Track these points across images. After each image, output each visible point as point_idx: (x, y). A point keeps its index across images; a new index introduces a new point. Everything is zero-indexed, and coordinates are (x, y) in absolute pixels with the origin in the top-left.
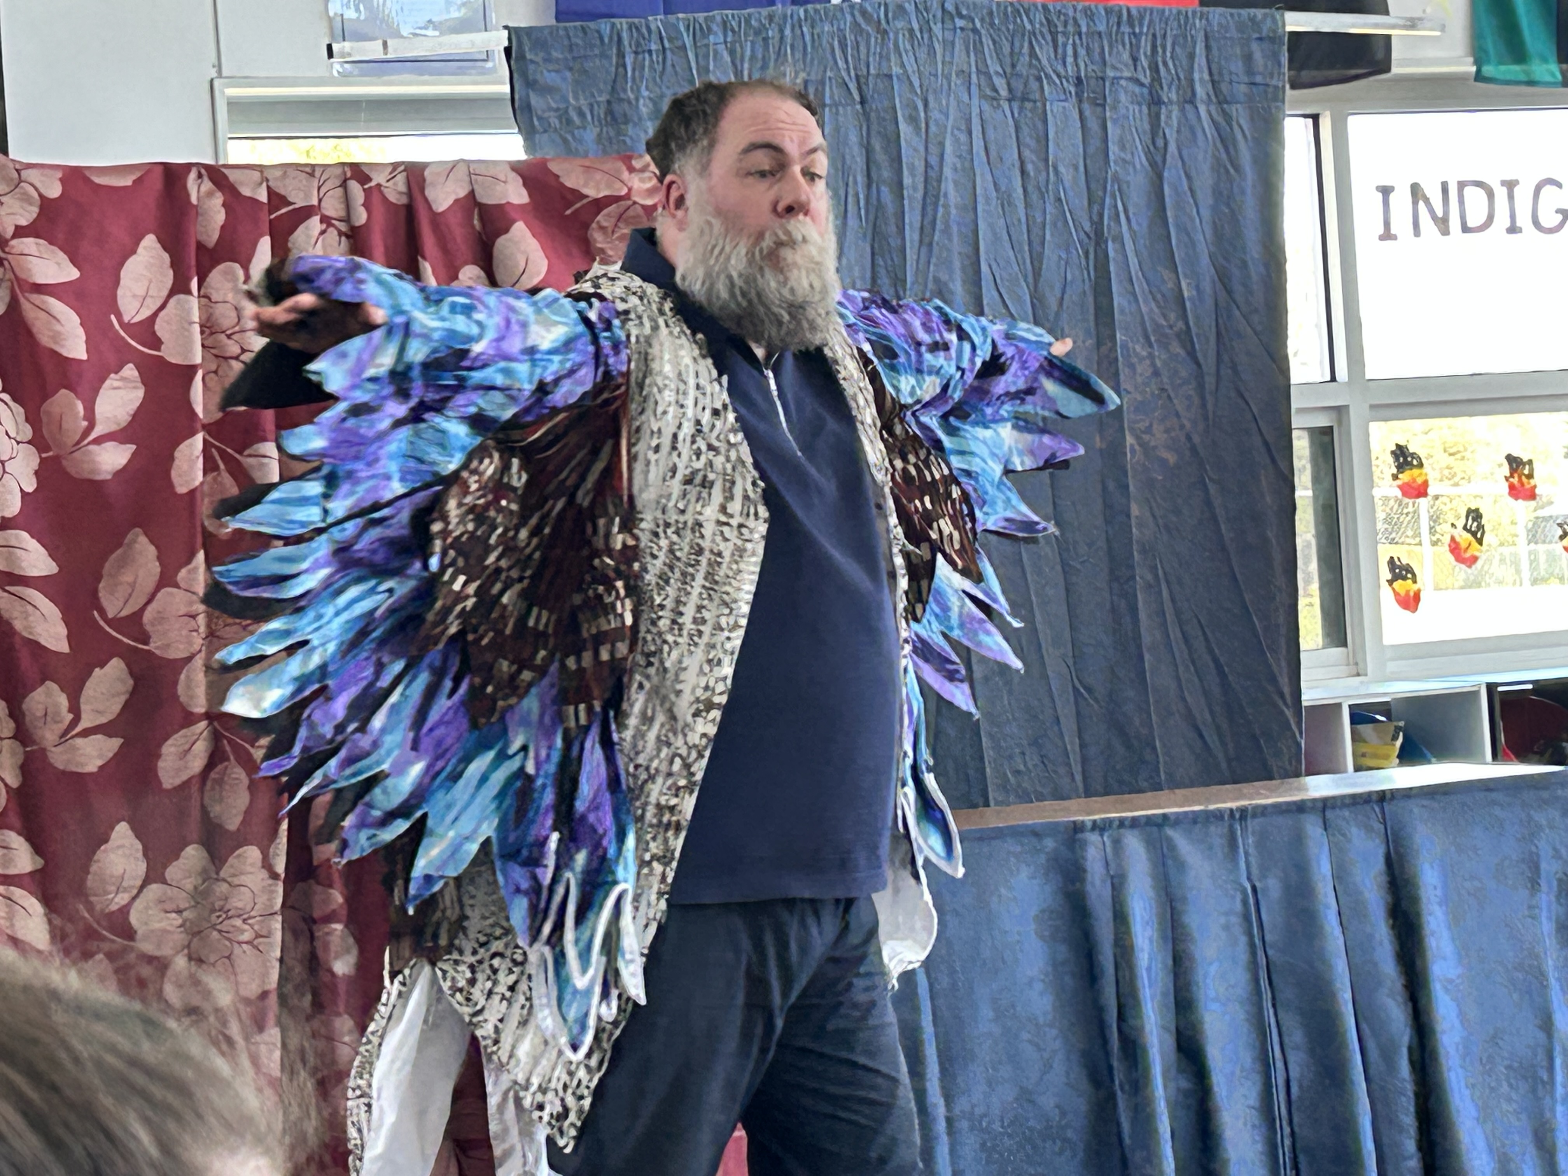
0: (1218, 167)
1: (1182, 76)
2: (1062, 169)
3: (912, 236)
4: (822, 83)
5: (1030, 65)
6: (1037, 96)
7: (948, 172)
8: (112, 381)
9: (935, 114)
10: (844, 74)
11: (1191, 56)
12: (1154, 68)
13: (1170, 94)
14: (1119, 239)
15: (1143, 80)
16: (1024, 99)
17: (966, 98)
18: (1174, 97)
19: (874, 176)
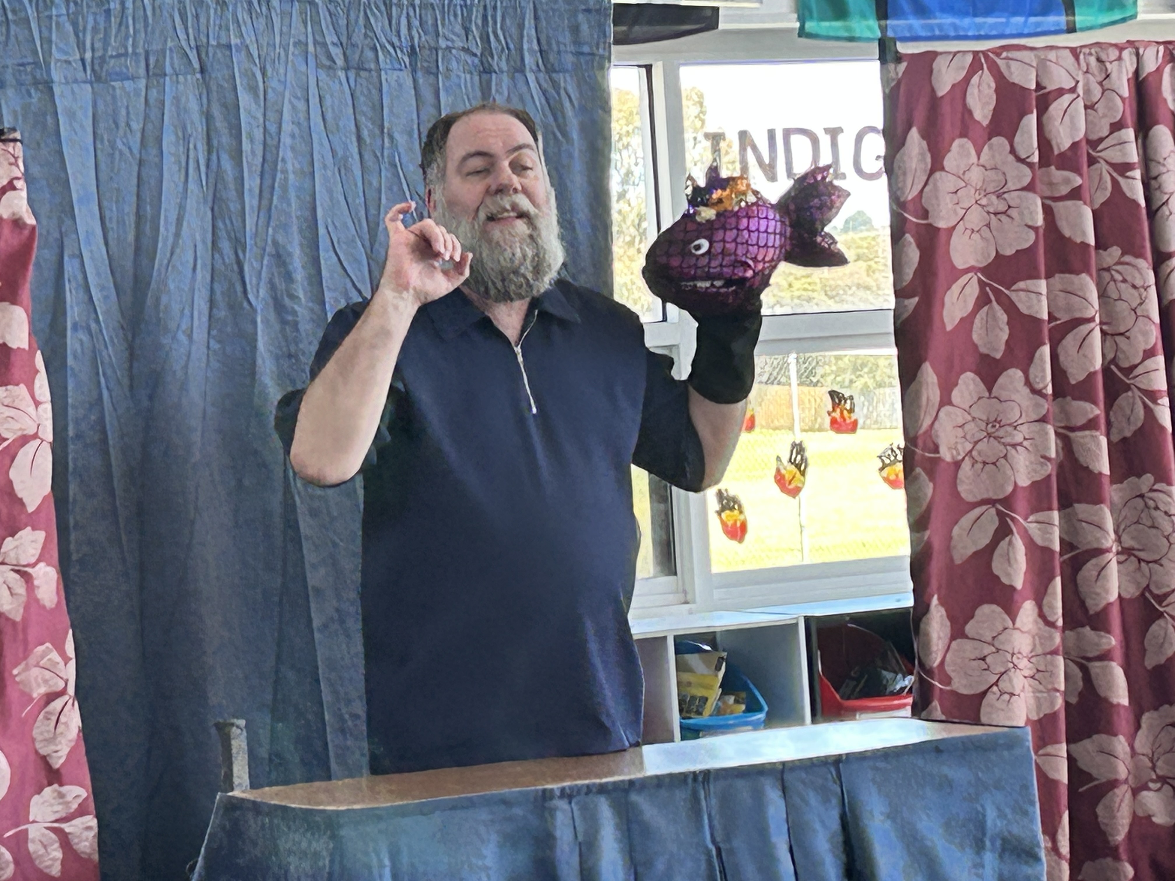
1: (512, 46)
2: (397, 135)
3: (251, 202)
4: (163, 51)
5: (366, 36)
6: (373, 66)
7: (286, 139)
9: (274, 83)
10: (184, 43)
11: (521, 27)
12: (485, 39)
13: (500, 63)
15: (475, 50)
16: (360, 68)
17: (303, 68)
18: (504, 66)
19: (215, 143)
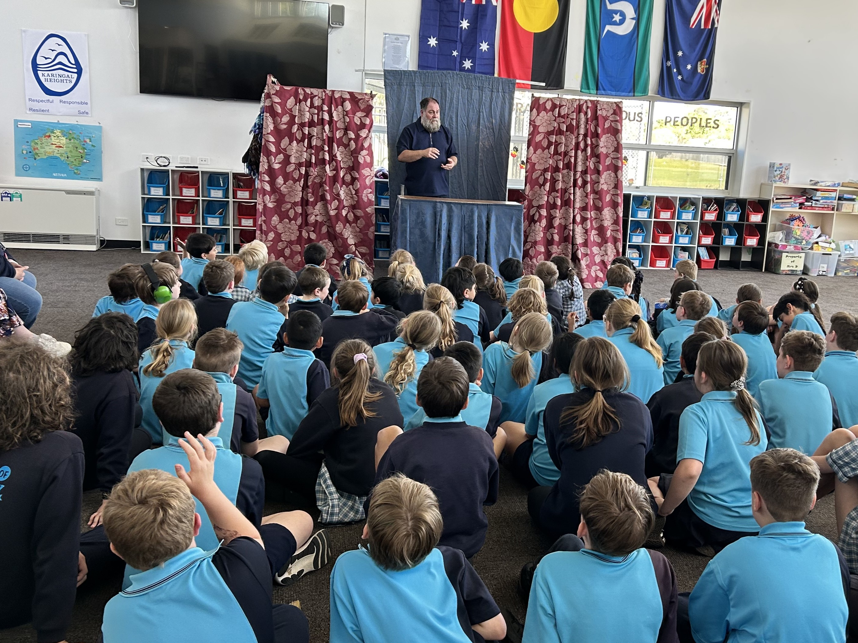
0: (502, 103)
1: (497, 88)
2: (474, 100)
4: (435, 83)
5: (471, 84)
6: (471, 88)
8: (285, 116)
9: (453, 90)
12: (492, 86)
14: (483, 112)
15: (490, 88)
16: (469, 89)
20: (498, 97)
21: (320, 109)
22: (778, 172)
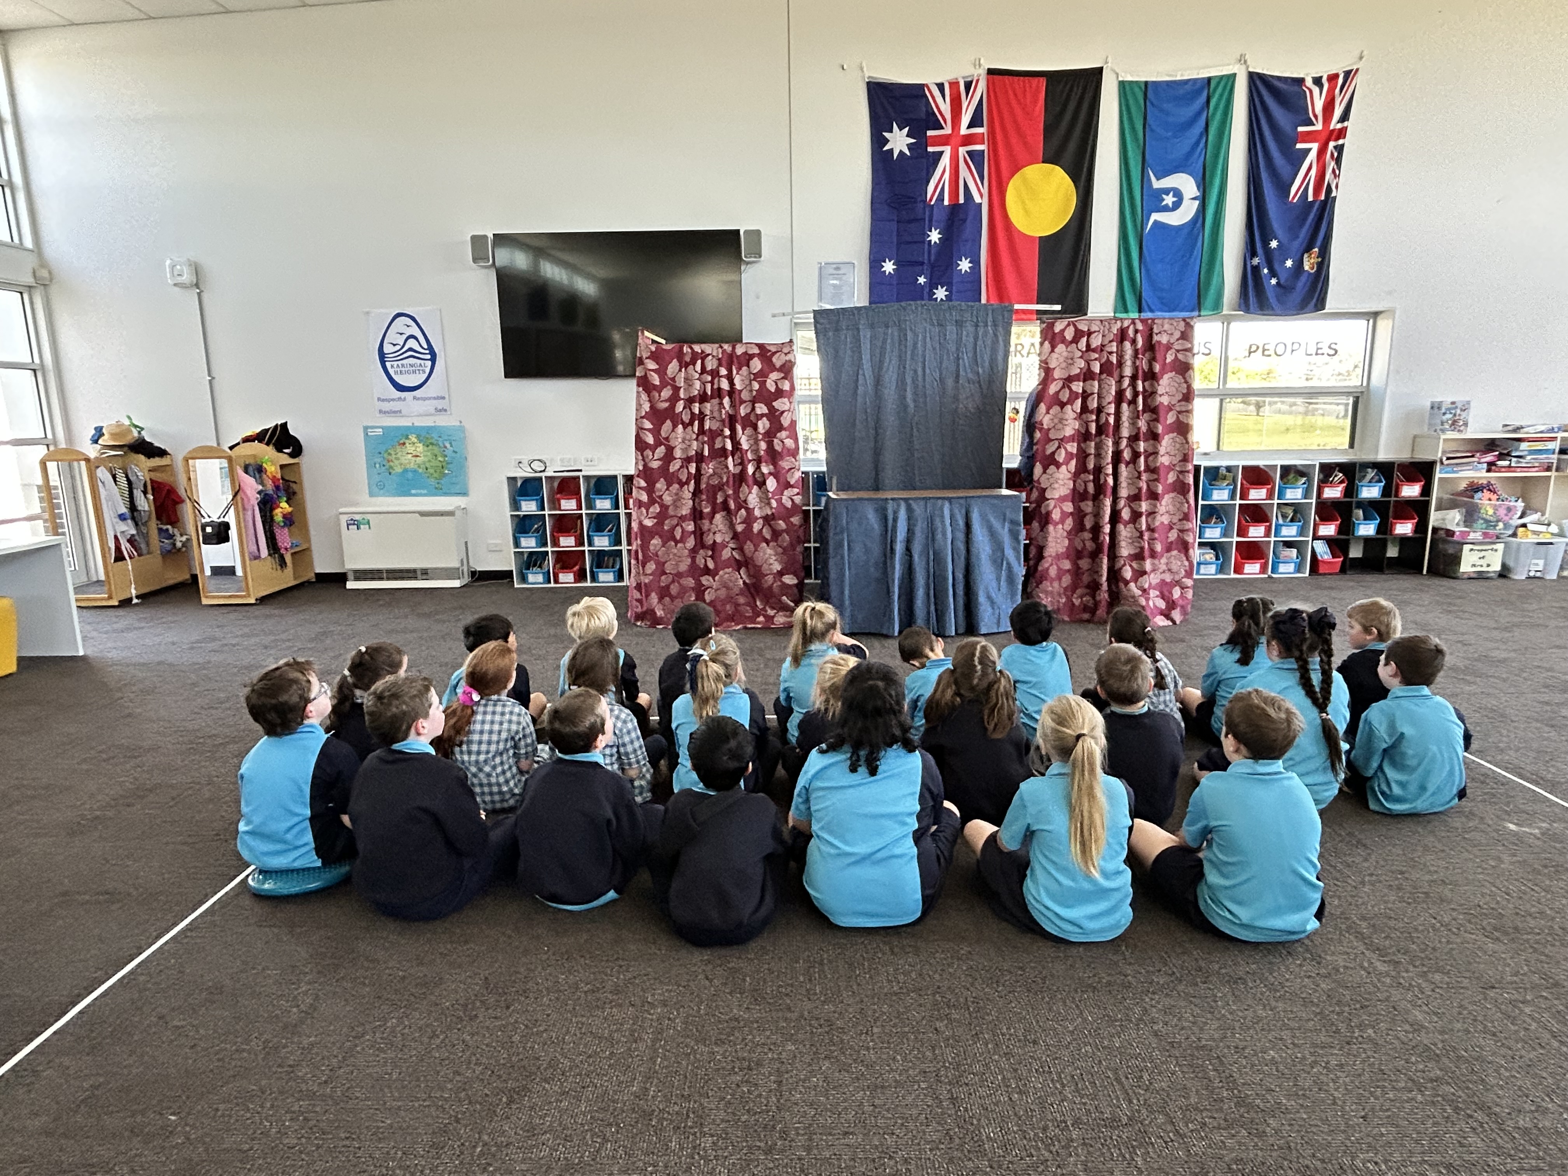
0: (993, 342)
1: (984, 320)
2: (950, 342)
6: (945, 325)
8: (664, 389)
11: (987, 315)
12: (978, 318)
14: (963, 359)
15: (974, 321)
16: (942, 325)
18: (982, 325)
19: (901, 343)
20: (986, 333)
21: (715, 374)
22: (1448, 416)
